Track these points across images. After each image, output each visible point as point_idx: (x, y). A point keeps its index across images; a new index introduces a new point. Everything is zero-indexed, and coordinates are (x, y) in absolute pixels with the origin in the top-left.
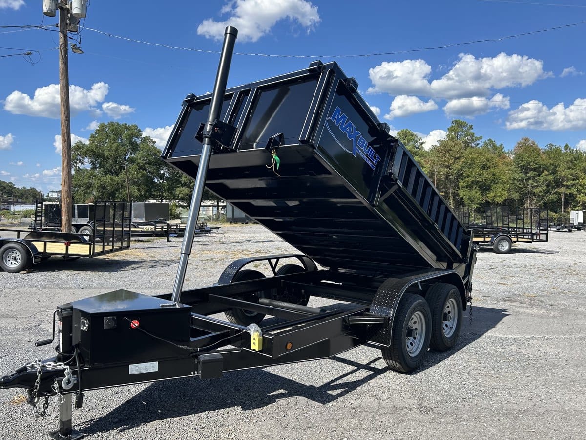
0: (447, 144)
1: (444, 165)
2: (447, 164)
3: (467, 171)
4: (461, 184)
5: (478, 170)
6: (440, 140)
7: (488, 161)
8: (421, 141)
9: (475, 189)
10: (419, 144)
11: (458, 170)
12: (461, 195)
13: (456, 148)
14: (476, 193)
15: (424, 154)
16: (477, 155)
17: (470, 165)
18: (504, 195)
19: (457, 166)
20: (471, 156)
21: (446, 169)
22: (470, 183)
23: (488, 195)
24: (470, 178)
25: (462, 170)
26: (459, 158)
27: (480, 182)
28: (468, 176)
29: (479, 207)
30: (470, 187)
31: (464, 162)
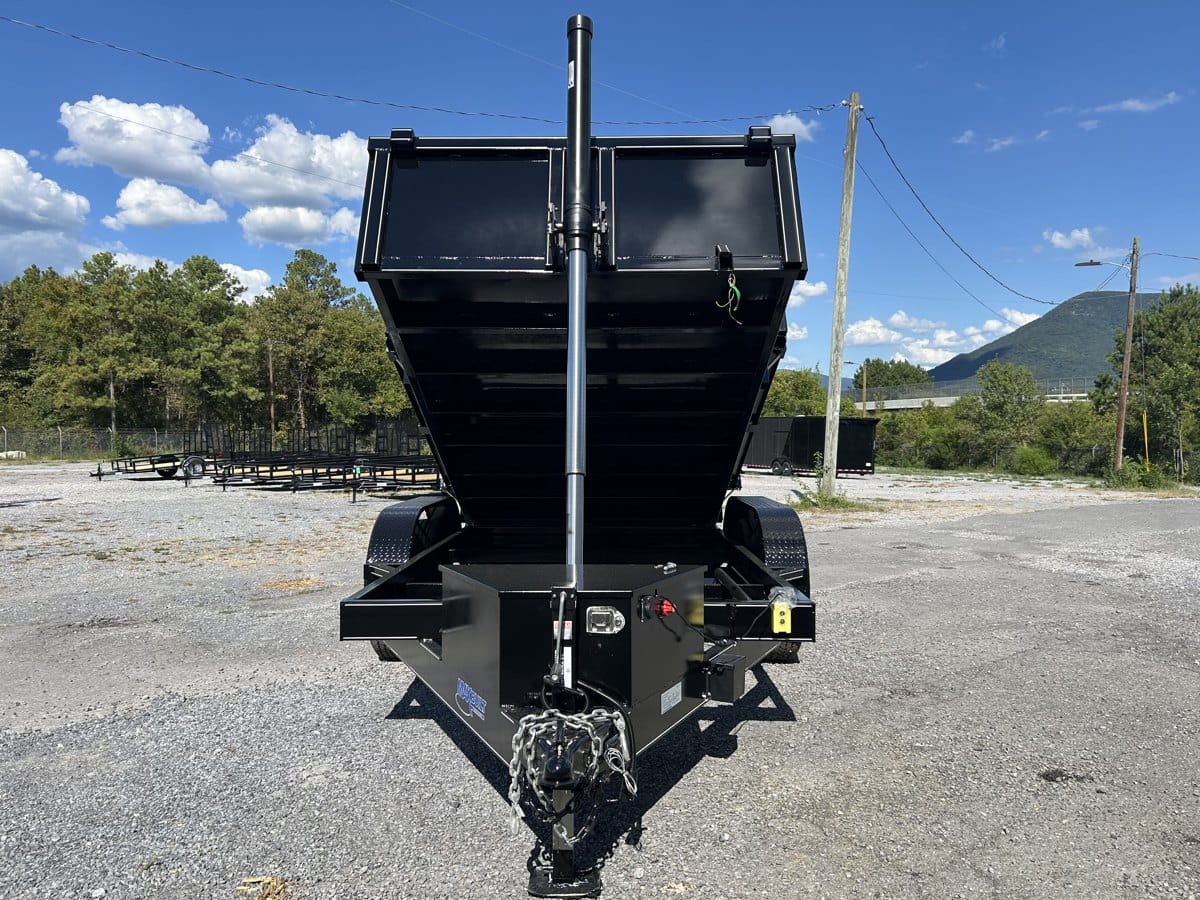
0: (290, 296)
1: (286, 338)
2: (293, 336)
3: (332, 353)
4: (322, 378)
5: (352, 351)
6: (273, 287)
7: (369, 335)
8: (237, 286)
9: (348, 388)
10: (232, 291)
11: (316, 351)
12: (322, 400)
13: (309, 307)
14: (350, 396)
15: (244, 314)
16: (351, 322)
17: (336, 341)
18: (401, 400)
19: (314, 342)
20: (339, 324)
21: (291, 348)
22: (338, 377)
23: (372, 401)
24: (339, 367)
25: (322, 350)
26: (315, 327)
27: (356, 375)
28: (334, 364)
29: (355, 424)
30: (338, 385)
31: (324, 335)
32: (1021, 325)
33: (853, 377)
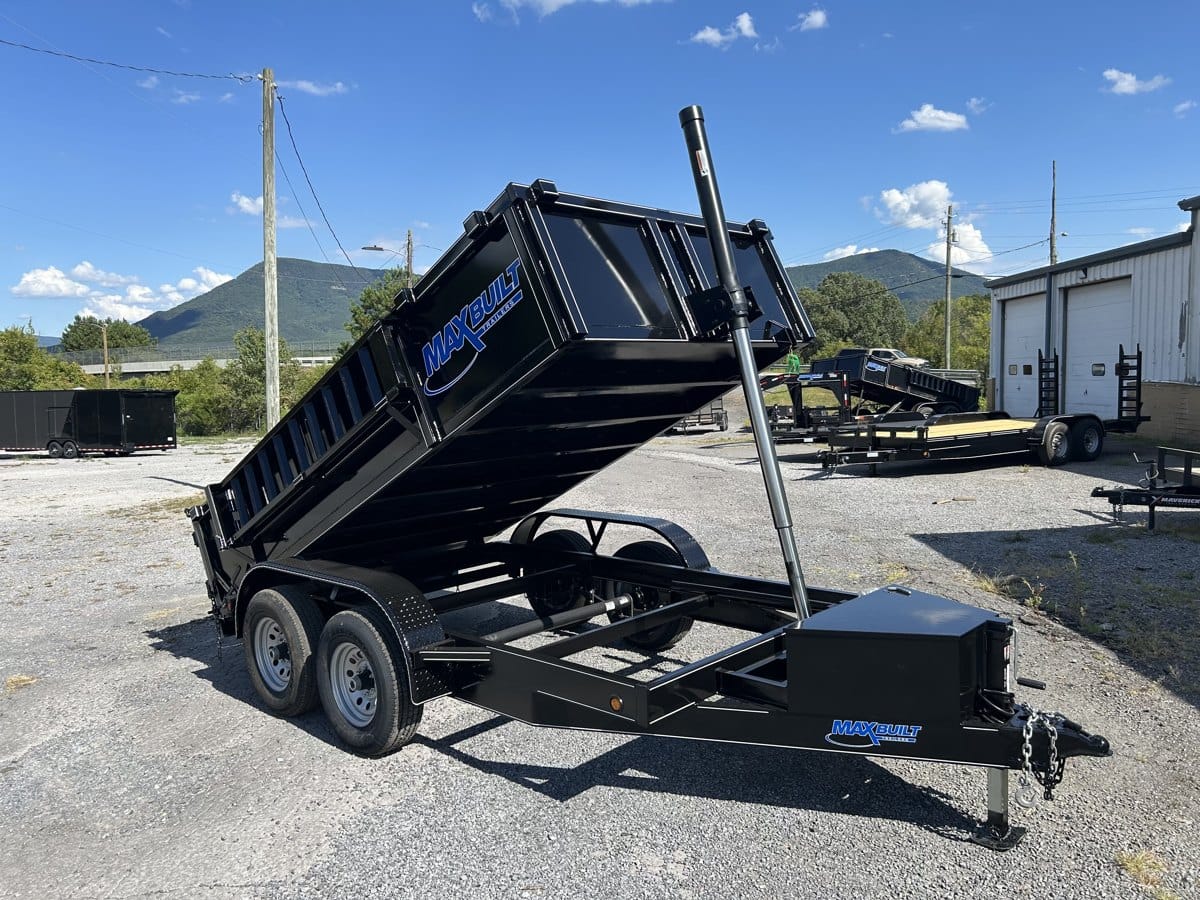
32: (217, 285)
33: (61, 336)
